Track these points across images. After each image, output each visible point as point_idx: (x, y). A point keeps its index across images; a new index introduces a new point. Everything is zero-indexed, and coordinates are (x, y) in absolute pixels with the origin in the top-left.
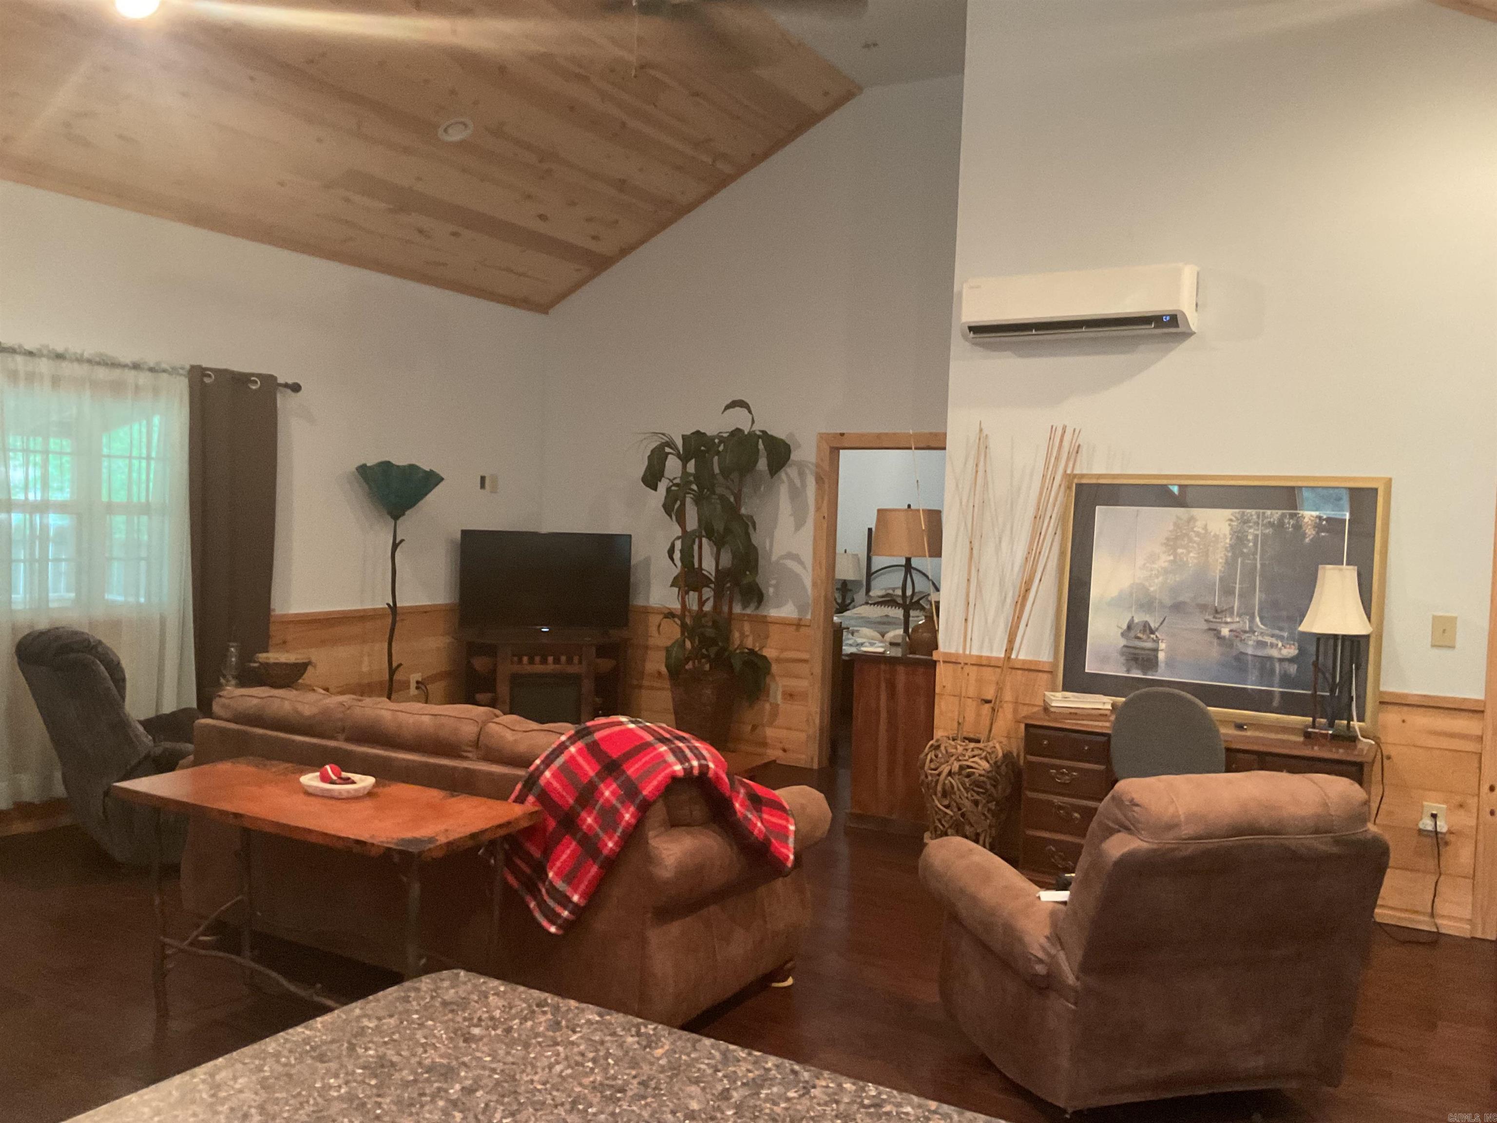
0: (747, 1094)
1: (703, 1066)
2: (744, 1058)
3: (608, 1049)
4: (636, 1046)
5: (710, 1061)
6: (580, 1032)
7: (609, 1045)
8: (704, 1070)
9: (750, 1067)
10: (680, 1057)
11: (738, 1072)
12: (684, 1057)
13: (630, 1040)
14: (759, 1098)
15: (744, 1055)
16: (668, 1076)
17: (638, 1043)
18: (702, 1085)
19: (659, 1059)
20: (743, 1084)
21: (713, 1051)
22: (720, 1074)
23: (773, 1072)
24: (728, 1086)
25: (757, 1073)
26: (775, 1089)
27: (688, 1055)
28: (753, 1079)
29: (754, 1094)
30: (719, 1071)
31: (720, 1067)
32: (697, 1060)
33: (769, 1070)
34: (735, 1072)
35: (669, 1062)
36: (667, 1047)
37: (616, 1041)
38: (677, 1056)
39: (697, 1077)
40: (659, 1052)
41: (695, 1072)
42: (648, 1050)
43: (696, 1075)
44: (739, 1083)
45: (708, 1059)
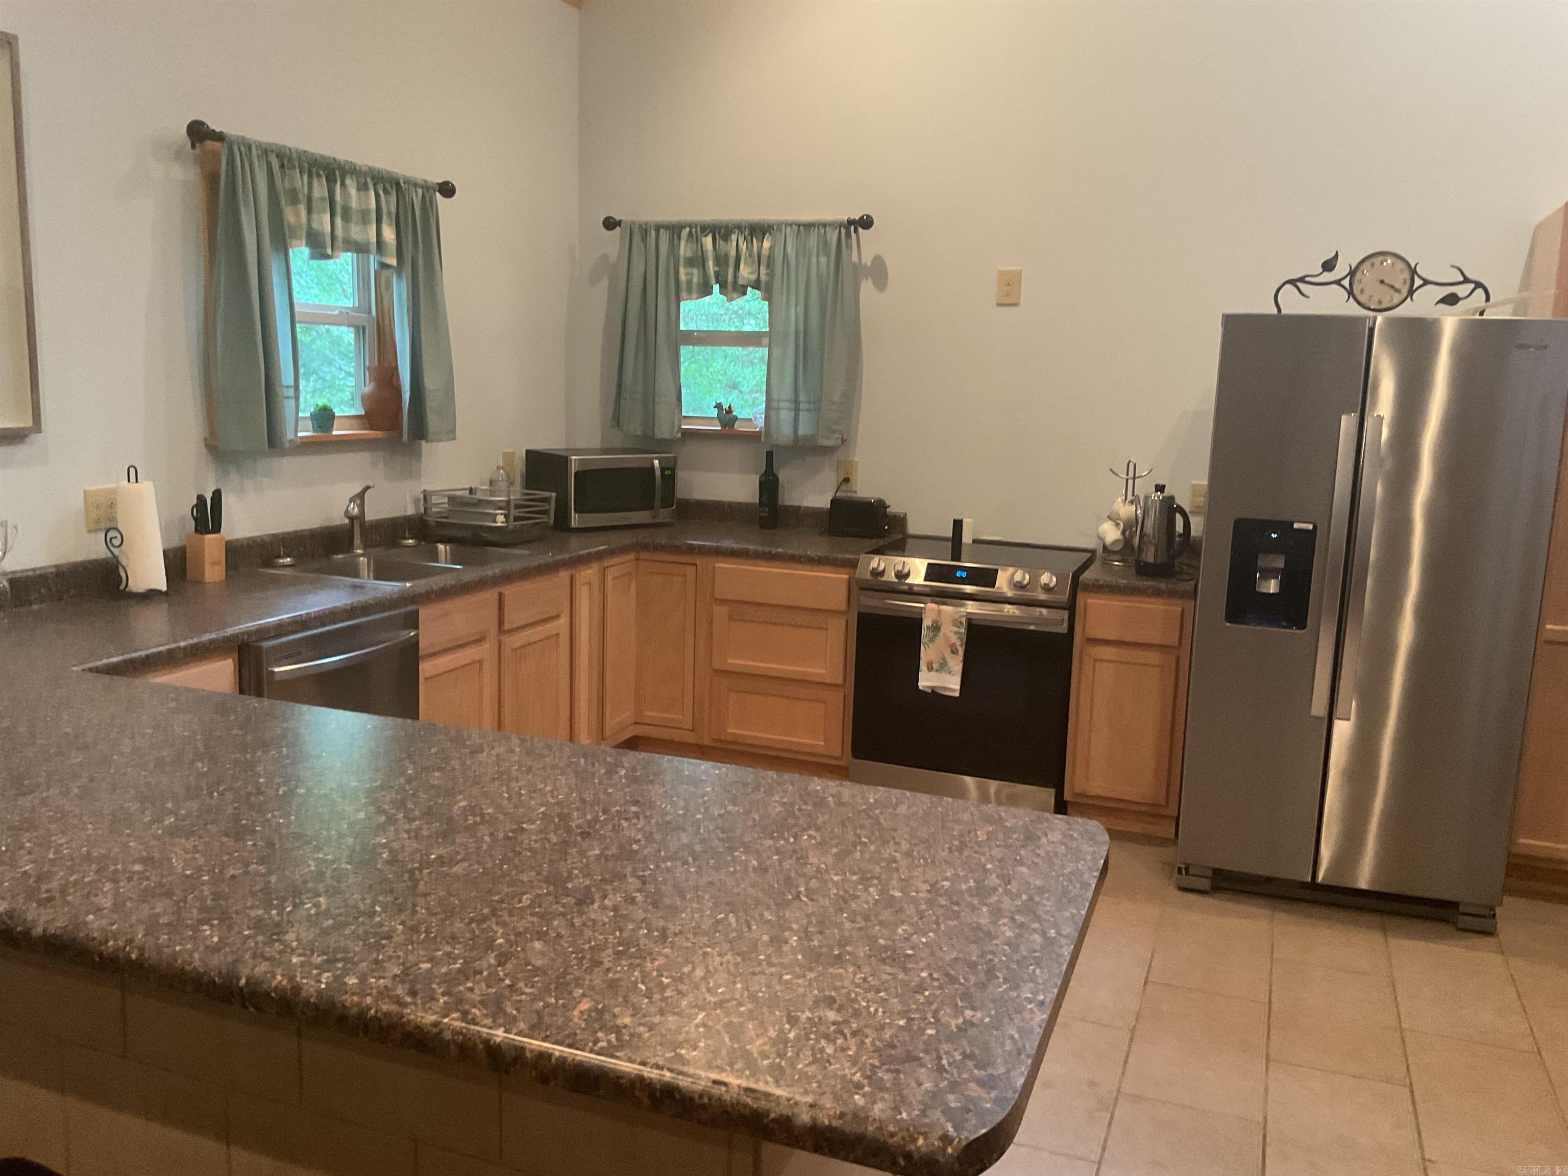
0: (478, 962)
1: (528, 990)
2: (475, 1007)
3: (651, 1003)
4: (617, 1010)
5: (519, 998)
6: (697, 1026)
7: (653, 1010)
8: (526, 985)
9: (469, 995)
10: (557, 1001)
11: (484, 987)
12: (553, 1000)
13: (627, 1020)
14: (464, 958)
15: (474, 1010)
16: (570, 974)
17: (615, 1016)
18: (529, 967)
19: (584, 995)
20: (481, 973)
21: (514, 1012)
22: (507, 982)
23: (440, 991)
24: (499, 969)
25: (461, 988)
26: (444, 970)
27: (547, 1005)
28: (467, 979)
29: (470, 962)
30: (509, 986)
31: (507, 993)
32: (535, 999)
33: (444, 994)
34: (488, 986)
35: (570, 993)
36: (576, 1013)
37: (644, 1016)
38: (561, 1002)
39: (535, 977)
40: (585, 1005)
41: (537, 982)
42: (600, 1006)
43: (536, 979)
44: (485, 973)
45: (520, 1001)
